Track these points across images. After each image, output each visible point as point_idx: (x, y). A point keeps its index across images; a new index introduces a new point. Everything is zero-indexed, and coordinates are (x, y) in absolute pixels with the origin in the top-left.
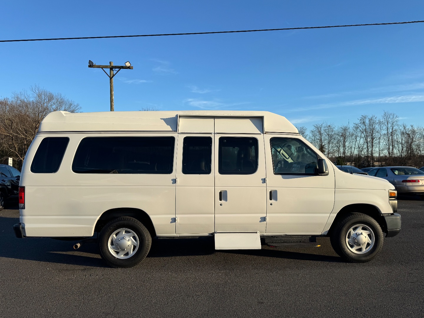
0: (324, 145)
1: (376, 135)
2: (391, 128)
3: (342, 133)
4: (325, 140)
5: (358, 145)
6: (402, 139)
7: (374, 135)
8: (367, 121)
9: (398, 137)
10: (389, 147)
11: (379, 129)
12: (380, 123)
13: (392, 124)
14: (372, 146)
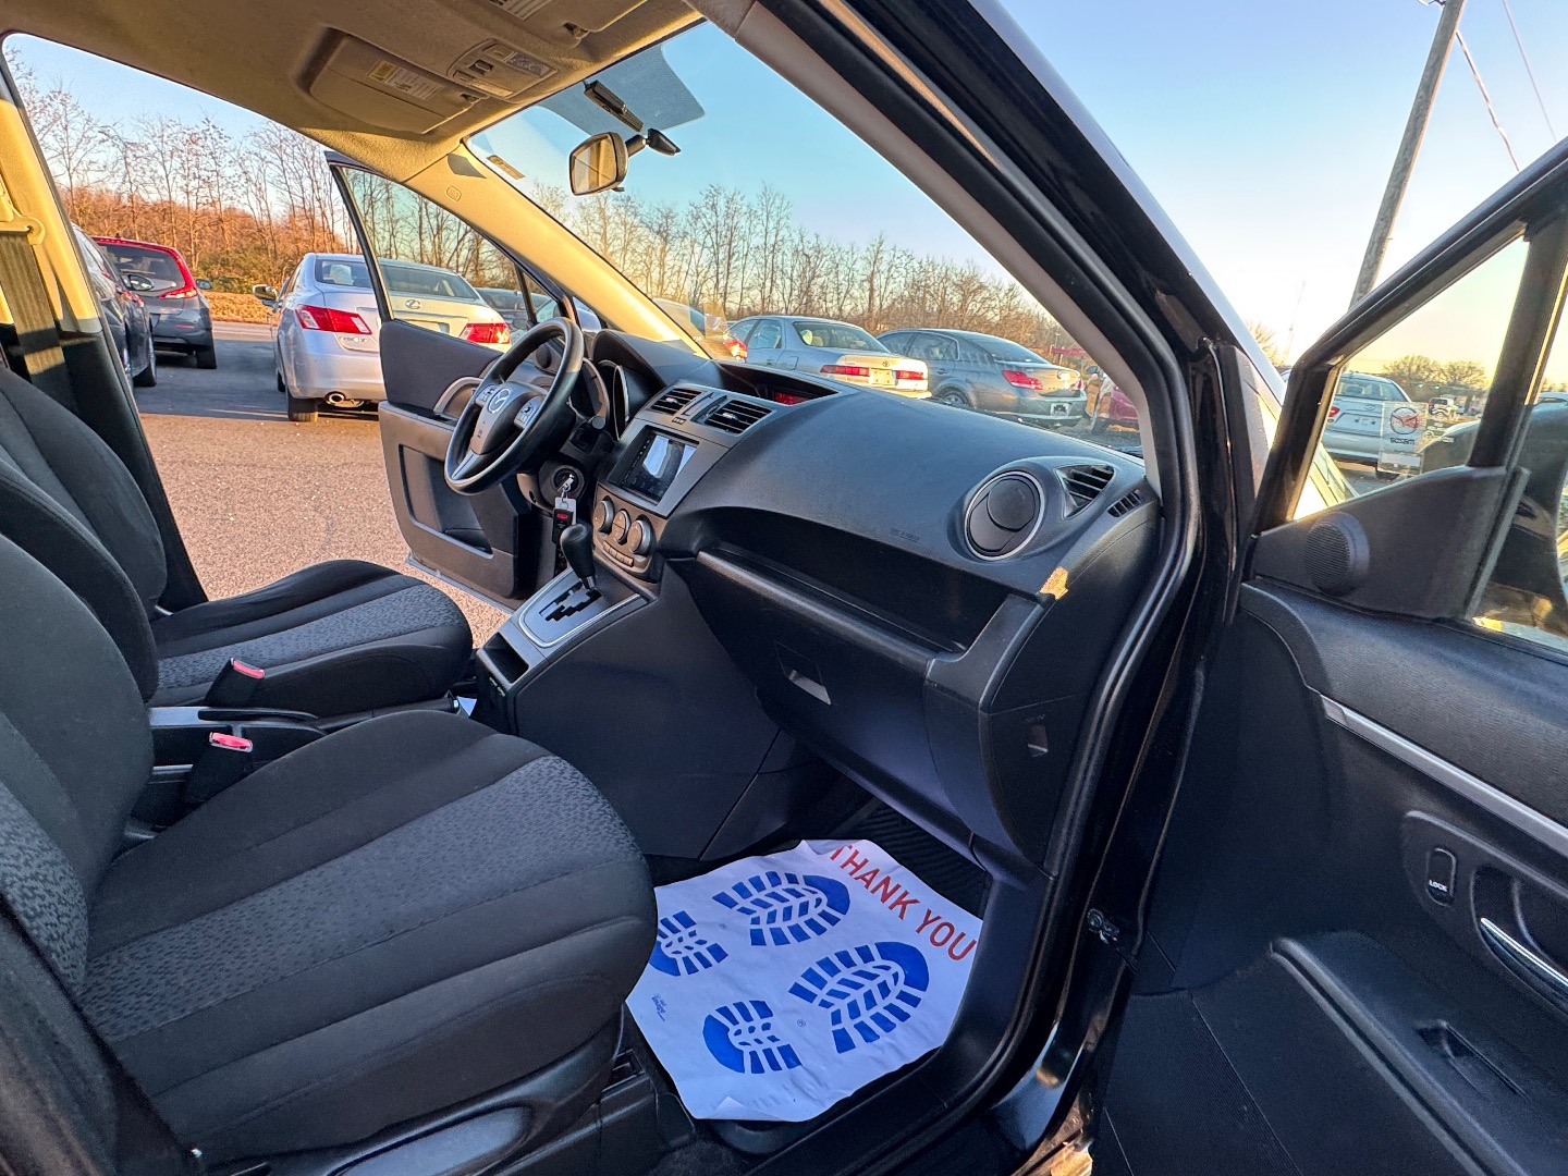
0: (612, 253)
1: (739, 245)
2: (774, 231)
3: (660, 226)
4: (616, 237)
5: (697, 266)
6: (793, 267)
7: (733, 245)
8: (721, 204)
9: (786, 259)
10: (764, 284)
11: (747, 231)
12: (751, 214)
13: (778, 223)
14: (729, 273)
